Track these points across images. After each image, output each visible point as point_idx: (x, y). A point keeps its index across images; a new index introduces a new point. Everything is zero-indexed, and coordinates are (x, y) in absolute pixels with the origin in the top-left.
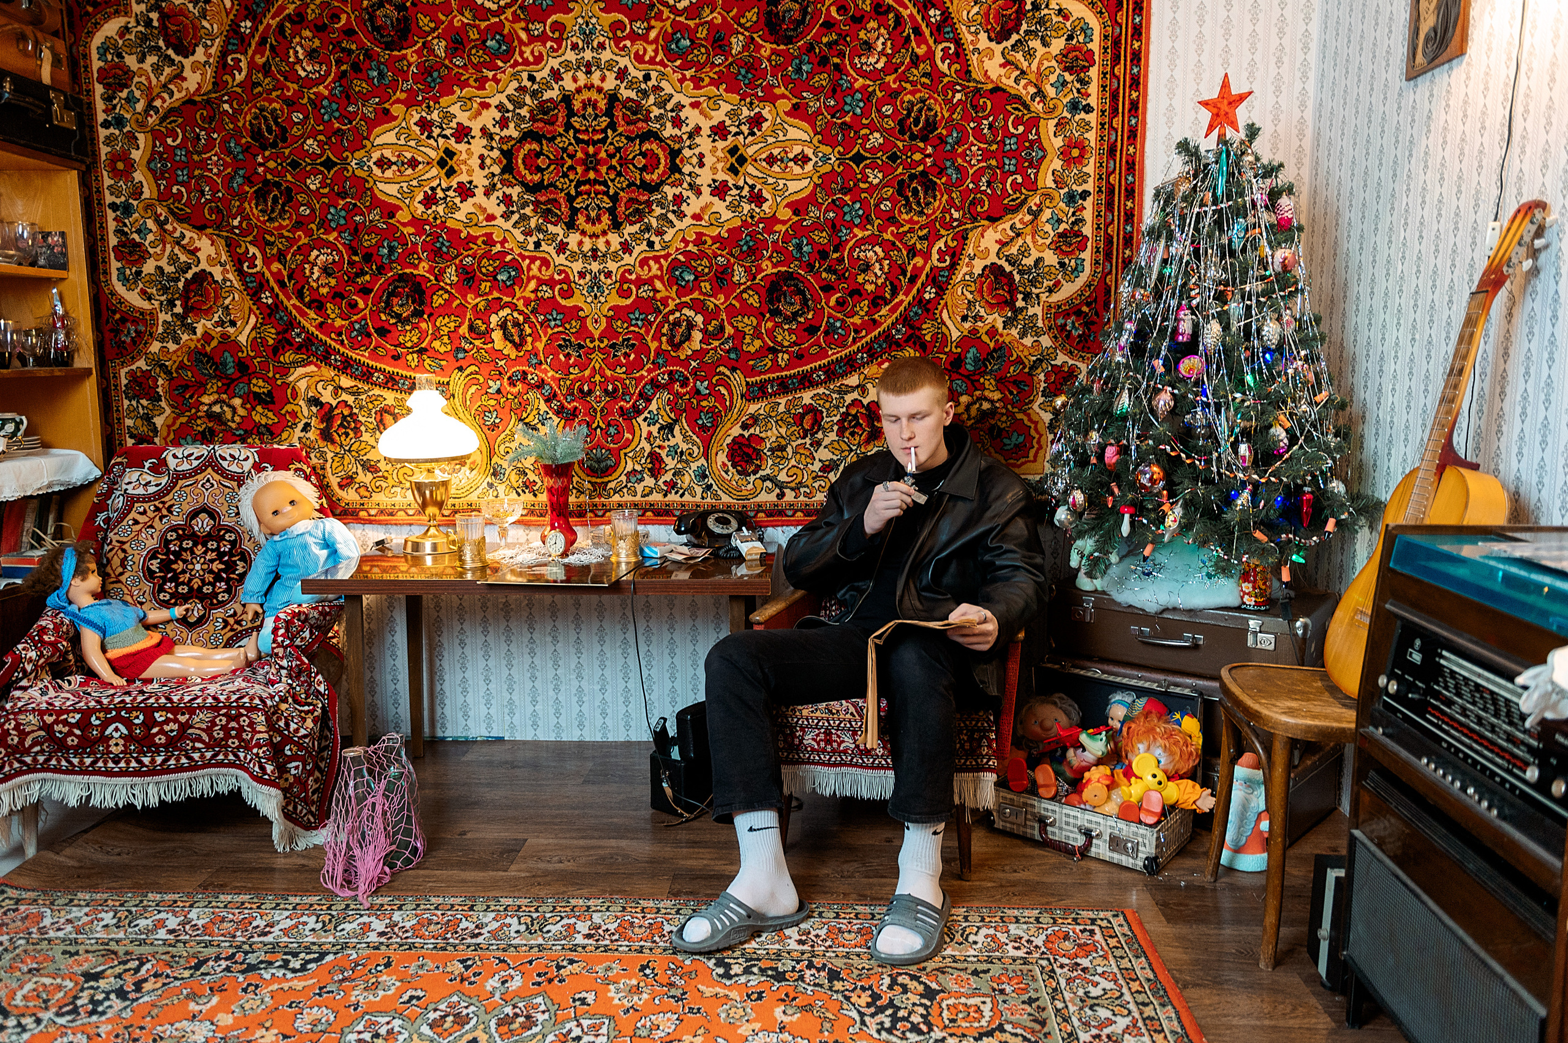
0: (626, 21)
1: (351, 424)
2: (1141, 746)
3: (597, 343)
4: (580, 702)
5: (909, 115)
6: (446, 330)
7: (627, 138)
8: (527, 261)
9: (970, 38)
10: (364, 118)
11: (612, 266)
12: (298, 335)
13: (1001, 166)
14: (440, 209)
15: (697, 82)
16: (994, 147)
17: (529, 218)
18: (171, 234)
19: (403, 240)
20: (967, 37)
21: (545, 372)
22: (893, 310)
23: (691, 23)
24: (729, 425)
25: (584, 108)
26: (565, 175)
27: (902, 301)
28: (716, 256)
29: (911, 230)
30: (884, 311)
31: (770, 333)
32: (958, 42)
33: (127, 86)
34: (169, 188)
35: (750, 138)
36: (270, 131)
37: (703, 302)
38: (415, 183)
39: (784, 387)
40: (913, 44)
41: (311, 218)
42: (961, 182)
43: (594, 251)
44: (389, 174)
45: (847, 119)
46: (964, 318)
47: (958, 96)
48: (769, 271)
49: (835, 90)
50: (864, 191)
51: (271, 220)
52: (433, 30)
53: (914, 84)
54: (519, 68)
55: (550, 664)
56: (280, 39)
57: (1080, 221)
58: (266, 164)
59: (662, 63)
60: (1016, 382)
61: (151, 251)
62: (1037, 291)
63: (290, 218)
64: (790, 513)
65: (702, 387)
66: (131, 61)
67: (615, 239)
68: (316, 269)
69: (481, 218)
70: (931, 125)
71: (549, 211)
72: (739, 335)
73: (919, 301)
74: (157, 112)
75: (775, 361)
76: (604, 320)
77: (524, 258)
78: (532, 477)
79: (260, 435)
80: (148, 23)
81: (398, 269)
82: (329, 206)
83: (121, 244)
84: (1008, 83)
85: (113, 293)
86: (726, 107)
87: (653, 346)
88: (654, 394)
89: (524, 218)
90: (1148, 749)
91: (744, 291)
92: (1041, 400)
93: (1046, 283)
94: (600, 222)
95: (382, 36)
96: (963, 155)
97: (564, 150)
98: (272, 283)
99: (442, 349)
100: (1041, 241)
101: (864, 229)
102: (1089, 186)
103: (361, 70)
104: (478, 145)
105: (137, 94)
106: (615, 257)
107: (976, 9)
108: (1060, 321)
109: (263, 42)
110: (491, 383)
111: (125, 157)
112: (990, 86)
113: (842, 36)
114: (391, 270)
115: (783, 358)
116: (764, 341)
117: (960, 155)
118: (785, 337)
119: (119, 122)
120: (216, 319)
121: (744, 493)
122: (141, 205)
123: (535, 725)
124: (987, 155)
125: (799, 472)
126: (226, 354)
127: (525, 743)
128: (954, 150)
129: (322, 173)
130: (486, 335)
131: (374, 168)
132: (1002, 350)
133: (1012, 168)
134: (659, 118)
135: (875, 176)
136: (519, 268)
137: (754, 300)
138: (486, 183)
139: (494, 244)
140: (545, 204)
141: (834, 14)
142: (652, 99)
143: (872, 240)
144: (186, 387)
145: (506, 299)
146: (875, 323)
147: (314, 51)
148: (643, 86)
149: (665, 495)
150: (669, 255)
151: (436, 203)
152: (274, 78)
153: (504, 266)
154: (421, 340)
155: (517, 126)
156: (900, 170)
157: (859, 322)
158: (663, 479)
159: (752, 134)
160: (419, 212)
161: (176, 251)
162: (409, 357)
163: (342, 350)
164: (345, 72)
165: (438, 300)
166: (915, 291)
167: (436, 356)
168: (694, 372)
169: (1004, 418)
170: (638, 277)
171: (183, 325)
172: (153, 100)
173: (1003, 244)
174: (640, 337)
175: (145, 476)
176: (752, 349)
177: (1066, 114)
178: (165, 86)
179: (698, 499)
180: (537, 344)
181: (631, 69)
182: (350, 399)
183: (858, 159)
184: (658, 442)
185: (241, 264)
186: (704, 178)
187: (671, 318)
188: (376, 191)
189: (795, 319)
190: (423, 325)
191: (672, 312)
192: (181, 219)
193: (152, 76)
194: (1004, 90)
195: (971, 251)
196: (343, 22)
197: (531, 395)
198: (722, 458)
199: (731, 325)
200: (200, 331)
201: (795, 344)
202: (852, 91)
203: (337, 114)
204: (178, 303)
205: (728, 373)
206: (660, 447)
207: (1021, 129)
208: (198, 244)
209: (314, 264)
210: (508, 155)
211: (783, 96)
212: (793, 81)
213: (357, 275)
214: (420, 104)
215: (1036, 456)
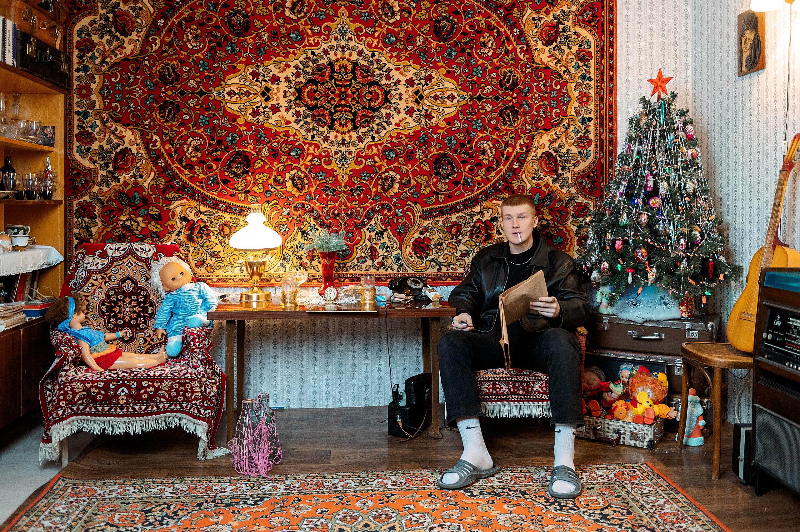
0: (363, 27)
1: (205, 231)
2: (639, 389)
3: (343, 188)
4: (328, 386)
5: (504, 78)
6: (261, 181)
7: (362, 84)
8: (307, 145)
9: (533, 43)
10: (222, 70)
11: (352, 149)
12: (178, 183)
13: (550, 104)
14: (261, 118)
15: (399, 58)
16: (546, 95)
17: (309, 123)
18: (109, 128)
19: (240, 133)
20: (532, 43)
21: (315, 203)
22: (497, 174)
23: (396, 30)
24: (413, 232)
25: (340, 69)
26: (329, 102)
27: (502, 169)
28: (407, 145)
29: (506, 134)
30: (493, 174)
31: (435, 184)
32: (527, 44)
33: (91, 51)
34: (110, 104)
35: (426, 87)
36: (170, 75)
37: (400, 168)
38: (248, 104)
39: (442, 212)
40: (506, 45)
41: (189, 121)
42: (530, 111)
43: (343, 141)
44: (234, 99)
45: (474, 79)
46: (533, 178)
47: (528, 70)
48: (435, 153)
49: (468, 65)
50: (483, 114)
51: (167, 121)
52: (262, 28)
53: (506, 63)
54: (307, 48)
55: (311, 364)
56: (180, 29)
57: (588, 132)
58: (166, 93)
59: (381, 48)
60: (559, 211)
61: (97, 137)
62: (568, 165)
63: (178, 121)
64: (444, 279)
65: (399, 212)
66: (95, 38)
67: (354, 135)
68: (190, 148)
69: (283, 123)
70: (515, 84)
71: (320, 120)
72: (419, 185)
73: (510, 169)
74: (107, 64)
75: (437, 199)
76: (347, 176)
77: (305, 144)
78: (305, 260)
79: (152, 238)
80: (107, 19)
81: (236, 148)
82: (200, 115)
83: (80, 133)
84: (552, 65)
85: (74, 160)
86: (413, 71)
87: (374, 190)
88: (373, 216)
89: (306, 123)
90: (643, 390)
91: (422, 163)
92: (571, 220)
93: (572, 162)
94: (347, 126)
95: (235, 30)
96: (531, 98)
97: (329, 89)
98: (165, 155)
99: (258, 191)
100: (569, 141)
101: (483, 133)
102: (592, 115)
103: (222, 46)
104: (283, 86)
105: (97, 55)
106: (354, 144)
107: (536, 30)
108: (580, 180)
109: (170, 30)
110: (284, 209)
111: (87, 87)
112: (543, 66)
113: (472, 39)
114: (232, 149)
115: (441, 198)
116: (431, 189)
117: (530, 98)
118: (442, 186)
119: (86, 69)
120: (132, 174)
121: (421, 268)
122: (94, 113)
123: (301, 400)
124: (542, 99)
125: (449, 257)
126: (136, 193)
127: (295, 410)
128: (527, 96)
129: (197, 97)
130: (283, 184)
131: (226, 96)
132: (552, 194)
133: (555, 106)
134: (379, 75)
135: (488, 108)
136: (302, 149)
137: (427, 168)
138: (287, 105)
139: (289, 136)
140: (318, 116)
141: (467, 28)
142: (375, 66)
143: (487, 139)
144: (112, 211)
145: (295, 165)
146: (489, 180)
147: (197, 36)
148: (371, 59)
149: (378, 270)
150: (383, 143)
151: (259, 115)
152: (175, 48)
153: (295, 147)
154: (247, 186)
155: (304, 77)
156: (500, 104)
157: (480, 179)
158: (377, 261)
159: (427, 84)
160: (249, 119)
161: (112, 137)
162: (240, 195)
163: (202, 191)
164: (213, 47)
165: (257, 165)
166: (508, 164)
167: (255, 194)
168: (395, 204)
169: (553, 229)
170: (366, 155)
171: (113, 177)
172: (106, 58)
173: (551, 142)
174: (367, 186)
175: (96, 260)
176: (425, 193)
177: (579, 81)
178: (113, 51)
179: (395, 271)
180: (311, 189)
181: (365, 51)
182: (205, 218)
183: (480, 98)
184: (375, 241)
185: (148, 144)
186: (402, 105)
187: (383, 176)
188: (226, 108)
189: (448, 177)
190: (249, 178)
191: (384, 173)
192: (115, 120)
193: (106, 46)
194: (550, 68)
195: (536, 145)
196: (214, 22)
197: (306, 216)
198: (409, 249)
199: (415, 180)
200: (122, 181)
201: (447, 190)
202: (476, 66)
203: (207, 68)
204: (111, 165)
205: (413, 205)
206: (375, 244)
207: (559, 87)
208: (124, 134)
209: (189, 145)
210: (299, 91)
211: (442, 67)
212: (447, 60)
213: (213, 151)
214: (253, 64)
215: (569, 248)
